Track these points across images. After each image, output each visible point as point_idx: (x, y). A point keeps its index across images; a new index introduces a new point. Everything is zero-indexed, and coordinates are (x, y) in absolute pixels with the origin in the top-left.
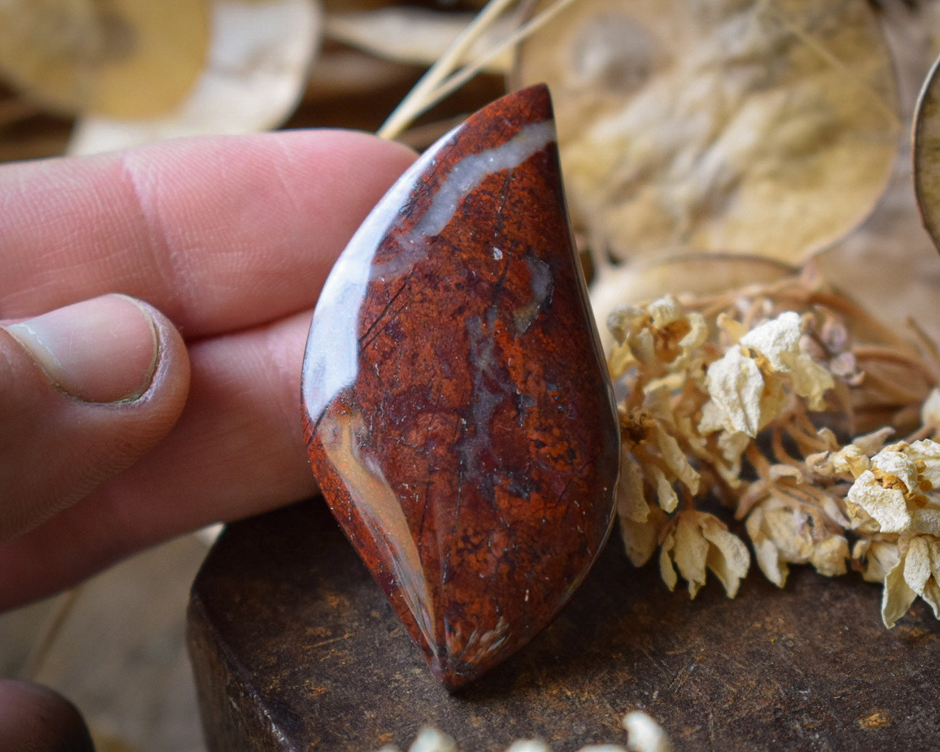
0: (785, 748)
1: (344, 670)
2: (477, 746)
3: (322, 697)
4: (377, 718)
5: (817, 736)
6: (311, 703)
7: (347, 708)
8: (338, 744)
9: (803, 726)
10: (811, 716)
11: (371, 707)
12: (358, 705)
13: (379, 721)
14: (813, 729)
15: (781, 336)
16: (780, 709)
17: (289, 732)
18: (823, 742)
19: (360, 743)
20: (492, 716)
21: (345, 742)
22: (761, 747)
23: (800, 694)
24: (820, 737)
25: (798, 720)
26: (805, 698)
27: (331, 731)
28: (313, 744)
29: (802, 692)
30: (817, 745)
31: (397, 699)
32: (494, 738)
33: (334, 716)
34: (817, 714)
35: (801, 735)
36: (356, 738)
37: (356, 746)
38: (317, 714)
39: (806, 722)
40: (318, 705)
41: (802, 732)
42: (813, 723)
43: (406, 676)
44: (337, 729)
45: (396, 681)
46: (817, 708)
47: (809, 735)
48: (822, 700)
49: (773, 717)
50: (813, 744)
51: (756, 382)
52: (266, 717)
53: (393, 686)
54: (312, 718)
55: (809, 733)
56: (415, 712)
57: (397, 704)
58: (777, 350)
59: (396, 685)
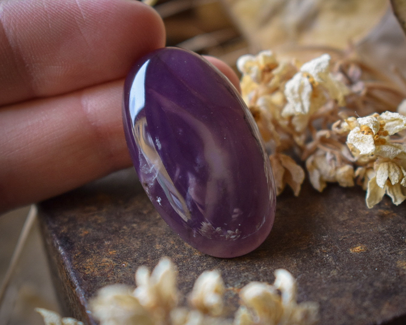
0: (310, 261)
1: (100, 224)
2: (156, 257)
3: (86, 235)
4: (110, 245)
5: (328, 256)
6: (80, 238)
7: (96, 240)
8: (89, 255)
9: (321, 251)
10: (326, 247)
11: (109, 240)
12: (102, 239)
13: (111, 246)
14: (326, 253)
15: (319, 65)
16: (311, 244)
17: (67, 250)
18: (330, 258)
19: (99, 255)
20: (167, 244)
21: (92, 254)
22: (298, 260)
23: (323, 237)
24: (329, 256)
25: (319, 248)
26: (325, 239)
27: (87, 250)
28: (77, 255)
29: (324, 237)
30: (326, 259)
31: (122, 237)
32: (166, 254)
33: (89, 243)
34: (329, 246)
35: (319, 255)
36: (98, 252)
37: (97, 255)
38: (82, 242)
39: (323, 249)
40: (83, 239)
41: (320, 253)
42: (326, 250)
43: (128, 227)
44: (90, 249)
45: (124, 229)
46: (330, 244)
47: (323, 255)
48: (333, 240)
49: (307, 247)
50: (324, 259)
51: (308, 89)
52: (57, 244)
53: (121, 231)
54: (79, 244)
55: (324, 254)
56: (129, 242)
57: (122, 239)
58: (317, 71)
59: (123, 231)
